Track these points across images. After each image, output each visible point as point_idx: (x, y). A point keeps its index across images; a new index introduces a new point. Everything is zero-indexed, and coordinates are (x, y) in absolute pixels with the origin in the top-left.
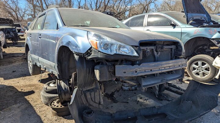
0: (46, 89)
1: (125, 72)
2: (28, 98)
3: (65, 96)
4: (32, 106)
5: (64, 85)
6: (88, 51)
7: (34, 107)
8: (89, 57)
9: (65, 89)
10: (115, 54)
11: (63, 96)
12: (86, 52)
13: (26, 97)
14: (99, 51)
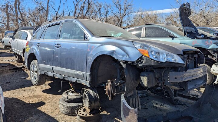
0: (67, 98)
1: (176, 78)
2: (42, 109)
3: (95, 103)
4: (52, 117)
5: (93, 93)
6: (138, 59)
7: (55, 118)
8: (140, 65)
9: (95, 97)
10: (167, 62)
11: (93, 104)
12: (136, 61)
13: (39, 108)
14: (152, 59)
